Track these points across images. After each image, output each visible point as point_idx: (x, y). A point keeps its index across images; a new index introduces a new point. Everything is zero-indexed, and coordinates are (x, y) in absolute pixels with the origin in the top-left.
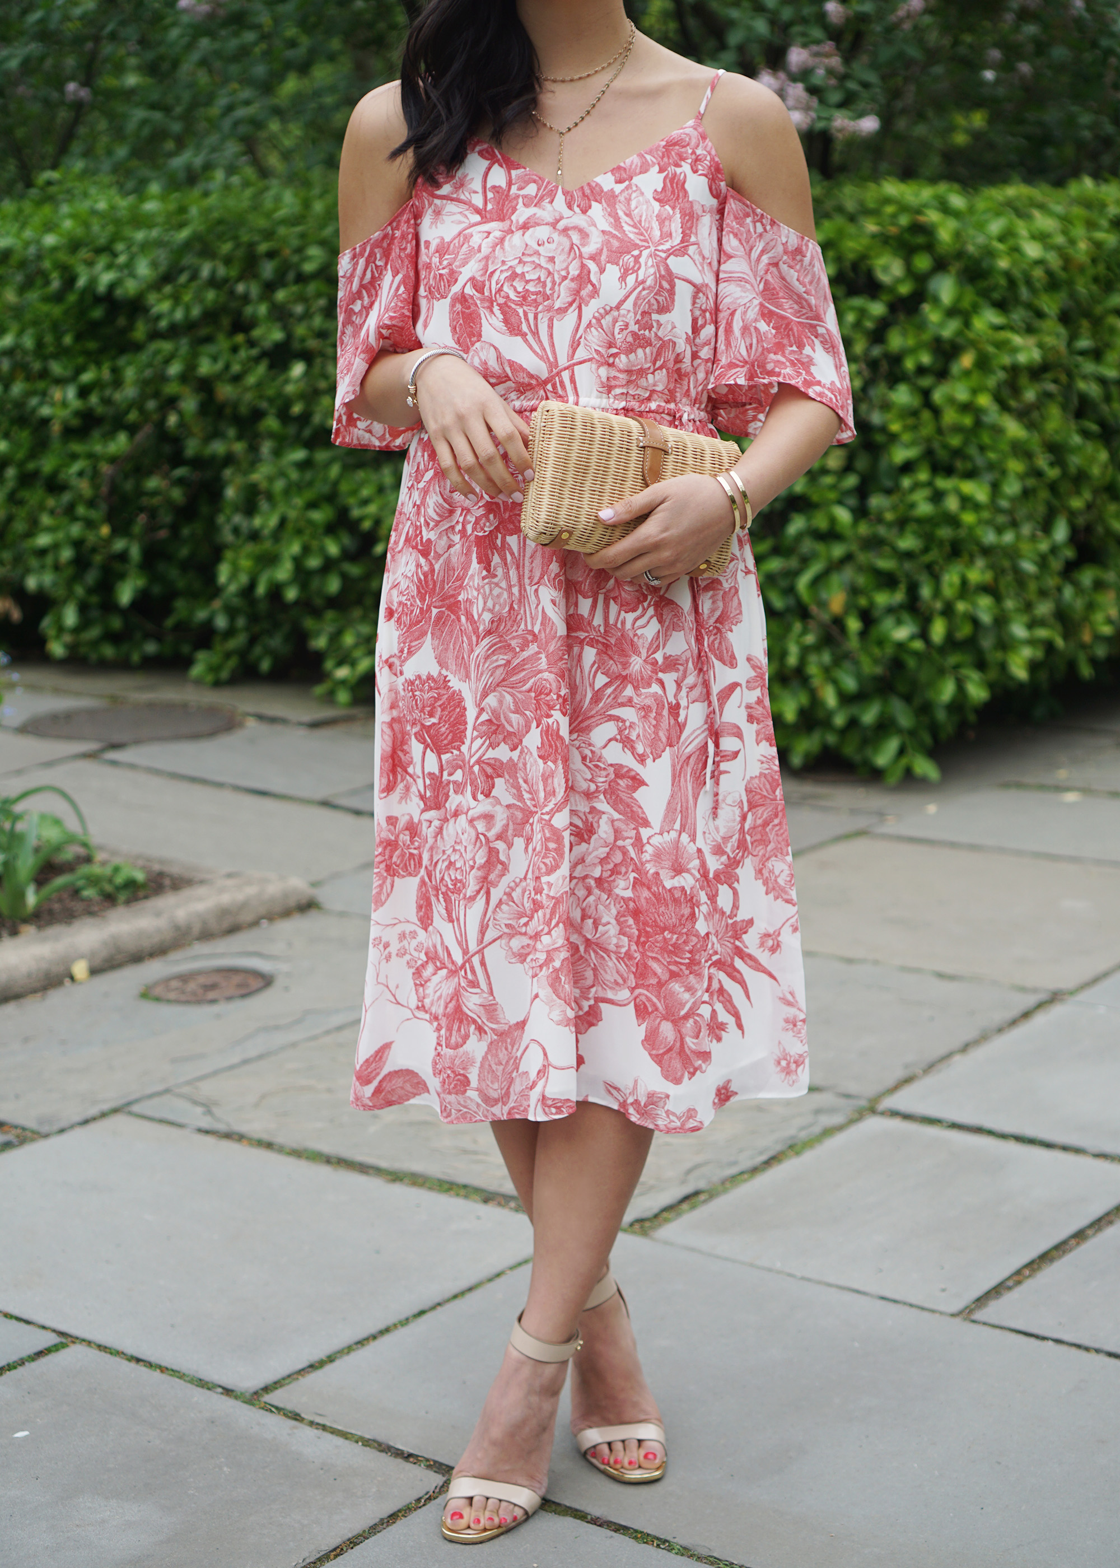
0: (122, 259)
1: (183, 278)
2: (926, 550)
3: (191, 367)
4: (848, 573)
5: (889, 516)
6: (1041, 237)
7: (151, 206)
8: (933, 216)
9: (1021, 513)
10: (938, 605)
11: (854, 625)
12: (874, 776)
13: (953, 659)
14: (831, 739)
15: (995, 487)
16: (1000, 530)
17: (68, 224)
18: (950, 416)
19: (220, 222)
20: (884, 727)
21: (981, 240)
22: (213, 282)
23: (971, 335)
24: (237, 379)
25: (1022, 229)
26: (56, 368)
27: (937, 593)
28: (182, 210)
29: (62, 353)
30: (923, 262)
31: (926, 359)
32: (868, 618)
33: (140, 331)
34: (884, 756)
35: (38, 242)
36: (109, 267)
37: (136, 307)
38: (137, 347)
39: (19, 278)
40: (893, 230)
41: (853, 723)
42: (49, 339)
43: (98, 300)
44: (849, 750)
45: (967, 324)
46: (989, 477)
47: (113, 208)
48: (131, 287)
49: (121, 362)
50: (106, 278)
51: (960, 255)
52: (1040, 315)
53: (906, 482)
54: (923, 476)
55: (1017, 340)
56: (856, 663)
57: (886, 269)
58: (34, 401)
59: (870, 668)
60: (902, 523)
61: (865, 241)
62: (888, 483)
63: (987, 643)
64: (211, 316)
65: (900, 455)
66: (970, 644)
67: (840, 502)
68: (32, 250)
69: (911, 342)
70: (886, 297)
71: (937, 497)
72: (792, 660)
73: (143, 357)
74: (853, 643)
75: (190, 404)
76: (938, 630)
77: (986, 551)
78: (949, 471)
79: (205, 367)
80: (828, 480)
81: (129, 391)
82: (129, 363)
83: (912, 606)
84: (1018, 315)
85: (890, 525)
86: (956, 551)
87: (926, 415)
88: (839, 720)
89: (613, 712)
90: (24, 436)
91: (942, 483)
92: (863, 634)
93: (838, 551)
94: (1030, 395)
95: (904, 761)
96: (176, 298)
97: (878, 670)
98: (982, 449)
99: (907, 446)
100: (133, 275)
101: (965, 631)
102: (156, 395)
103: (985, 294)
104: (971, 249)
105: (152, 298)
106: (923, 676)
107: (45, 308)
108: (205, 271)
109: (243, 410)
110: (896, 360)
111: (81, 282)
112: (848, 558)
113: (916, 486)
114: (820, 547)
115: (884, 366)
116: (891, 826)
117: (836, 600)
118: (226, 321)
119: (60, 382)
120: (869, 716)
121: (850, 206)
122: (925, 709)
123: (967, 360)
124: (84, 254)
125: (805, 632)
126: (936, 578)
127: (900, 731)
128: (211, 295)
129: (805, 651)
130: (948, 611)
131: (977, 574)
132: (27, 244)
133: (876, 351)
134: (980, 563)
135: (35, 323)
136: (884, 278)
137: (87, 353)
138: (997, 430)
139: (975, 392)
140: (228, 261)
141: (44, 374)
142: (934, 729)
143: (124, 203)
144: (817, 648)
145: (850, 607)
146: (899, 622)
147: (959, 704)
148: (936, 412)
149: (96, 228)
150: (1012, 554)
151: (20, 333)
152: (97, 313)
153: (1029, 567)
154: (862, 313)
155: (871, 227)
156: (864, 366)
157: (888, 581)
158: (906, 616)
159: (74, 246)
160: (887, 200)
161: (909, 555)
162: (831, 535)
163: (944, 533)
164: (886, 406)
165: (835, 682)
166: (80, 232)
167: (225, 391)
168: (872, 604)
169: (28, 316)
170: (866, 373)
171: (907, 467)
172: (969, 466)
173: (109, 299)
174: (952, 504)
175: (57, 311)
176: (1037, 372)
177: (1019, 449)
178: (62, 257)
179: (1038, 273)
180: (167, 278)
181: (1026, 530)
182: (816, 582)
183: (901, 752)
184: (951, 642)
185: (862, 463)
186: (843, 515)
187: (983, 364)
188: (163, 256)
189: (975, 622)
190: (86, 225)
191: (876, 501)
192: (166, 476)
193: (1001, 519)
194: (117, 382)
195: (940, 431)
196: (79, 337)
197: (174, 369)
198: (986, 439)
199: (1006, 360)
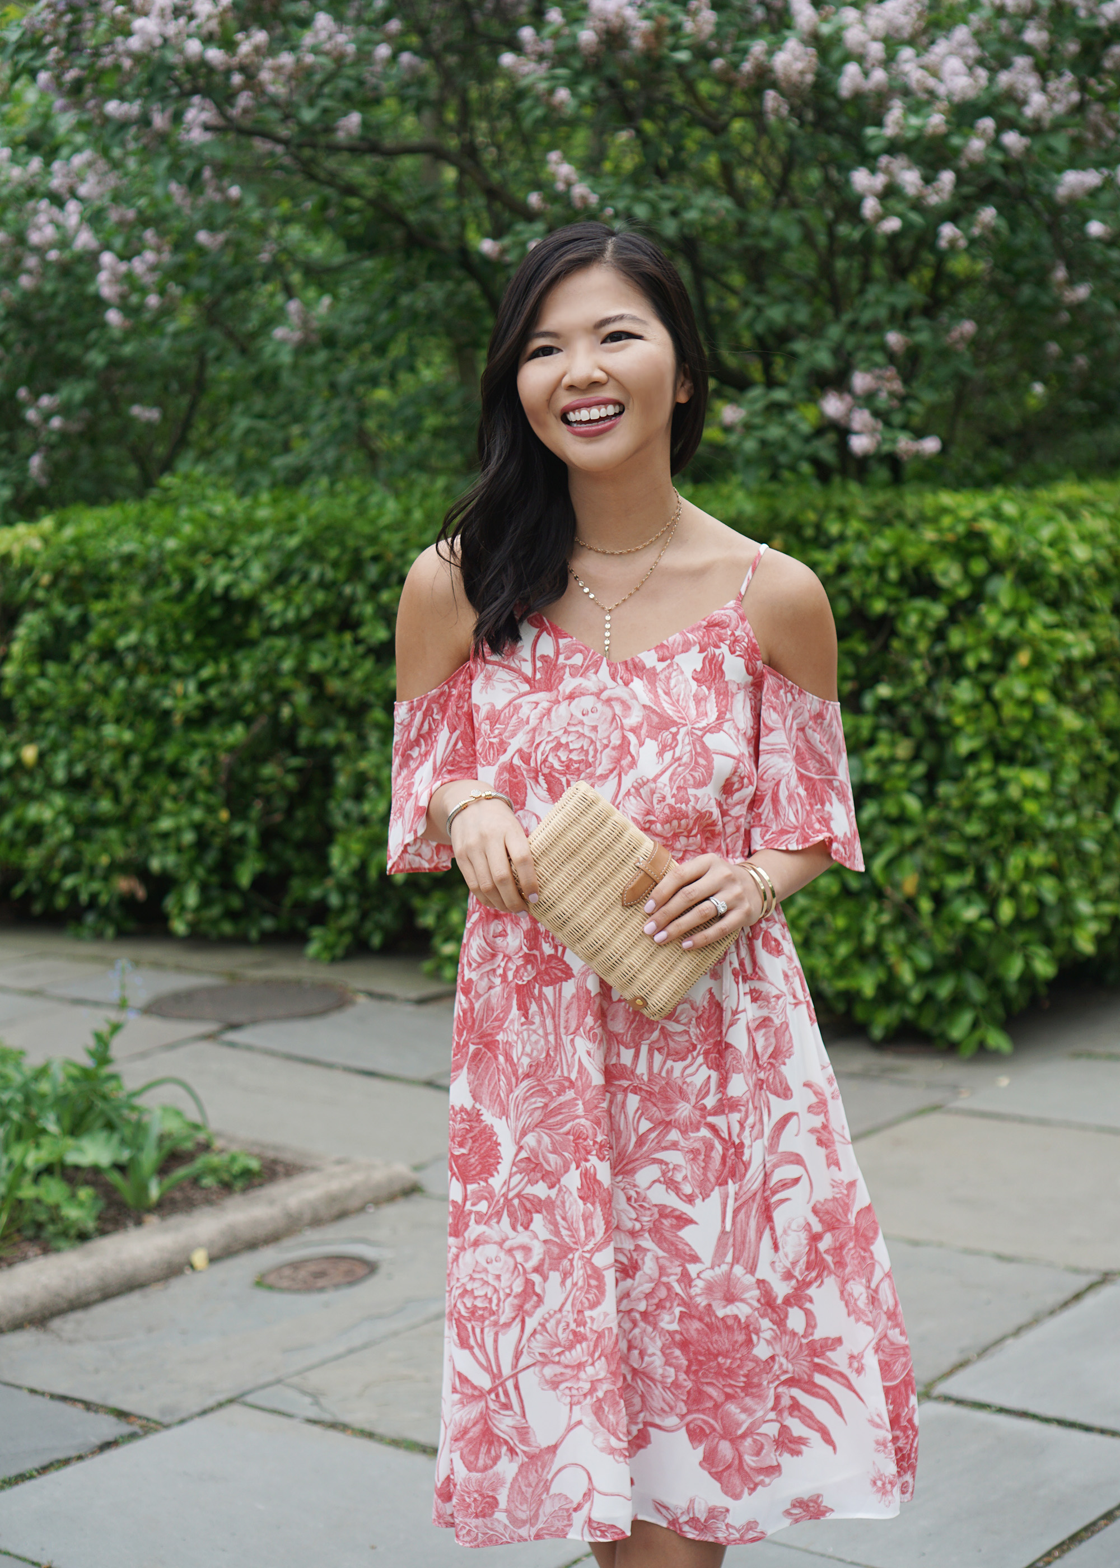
0: (237, 562)
1: (294, 580)
2: (991, 834)
3: (302, 663)
4: (920, 856)
5: (956, 803)
6: (1091, 539)
7: (263, 513)
8: (987, 525)
9: (1081, 796)
10: (1005, 887)
11: (926, 905)
12: (951, 1049)
13: (1021, 937)
14: (909, 1013)
15: (1054, 776)
16: (1060, 815)
17: (187, 529)
18: (1009, 710)
19: (328, 528)
20: (958, 1001)
21: (1032, 545)
22: (323, 584)
23: (1026, 634)
24: (345, 674)
25: (1071, 531)
26: (178, 663)
27: (1003, 875)
28: (292, 517)
29: (182, 649)
30: (979, 567)
31: (986, 655)
32: (939, 899)
33: (254, 629)
34: (959, 1028)
35: (160, 545)
36: (225, 570)
37: (251, 606)
38: (252, 644)
39: (142, 579)
40: (949, 537)
41: (929, 997)
42: (170, 636)
43: (215, 600)
44: (926, 1022)
45: (1022, 624)
46: (1048, 766)
47: (229, 511)
48: (246, 589)
49: (238, 656)
50: (222, 580)
51: (1013, 560)
52: (1092, 609)
53: (971, 771)
54: (986, 765)
55: (1069, 637)
56: (929, 941)
57: (945, 574)
58: (157, 694)
59: (942, 945)
60: (969, 809)
61: (925, 548)
62: (954, 771)
63: (1053, 920)
64: (321, 614)
65: (964, 746)
66: (1037, 922)
67: (910, 790)
68: (154, 555)
69: (970, 640)
70: (946, 600)
71: (1000, 785)
72: (869, 938)
73: (258, 653)
74: (926, 923)
75: (302, 697)
76: (1006, 911)
77: (1049, 835)
78: (1010, 759)
79: (316, 663)
80: (898, 769)
81: (245, 685)
82: (246, 658)
83: (980, 886)
84: (1071, 613)
85: (957, 812)
86: (1021, 835)
87: (987, 709)
88: (916, 995)
89: (657, 1156)
90: (149, 728)
91: (1004, 772)
92: (936, 913)
93: (909, 835)
94: (1085, 685)
95: (977, 1035)
96: (288, 599)
97: (951, 948)
98: (1041, 739)
99: (971, 737)
100: (247, 577)
101: (1031, 911)
102: (271, 688)
103: (1038, 595)
104: (1023, 554)
105: (265, 599)
106: (993, 953)
107: (167, 607)
108: (315, 573)
109: (352, 702)
110: (957, 657)
111: (200, 584)
112: (918, 842)
113: (979, 775)
114: (892, 832)
115: (946, 664)
116: (965, 1101)
117: (909, 882)
118: (334, 620)
119: (180, 676)
120: (944, 990)
121: (910, 514)
122: (996, 984)
123: (1024, 657)
124: (203, 557)
125: (880, 911)
126: (1002, 863)
127: (974, 1006)
128: (320, 596)
129: (881, 930)
130: (1013, 893)
131: (1040, 856)
132: (149, 548)
133: (939, 649)
134: (1043, 846)
135: (158, 621)
136: (943, 582)
137: (206, 649)
138: (1054, 722)
139: (1032, 687)
140: (335, 564)
141: (166, 668)
142: (1006, 1002)
143: (239, 507)
144: (893, 926)
145: (921, 888)
146: (969, 902)
147: (1028, 978)
148: (996, 705)
149: (213, 532)
150: (1074, 835)
151: (144, 631)
152: (215, 612)
153: (1090, 846)
154: (924, 614)
155: (930, 534)
156: (927, 662)
157: (956, 864)
158: (975, 896)
159: (193, 549)
160: (944, 511)
161: (974, 840)
162: (901, 820)
163: (1008, 818)
164: (949, 700)
165: (910, 959)
166: (198, 536)
167: (335, 685)
168: (942, 887)
169: (151, 615)
170: (930, 669)
171: (973, 757)
172: (1029, 755)
173: (225, 598)
174: (1014, 792)
175: (177, 610)
176: (1090, 664)
177: (1078, 739)
178: (182, 560)
179: (1089, 572)
180: (281, 578)
181: (1088, 811)
182: (891, 864)
183: (975, 1025)
184: (1018, 922)
185: (929, 752)
186: (913, 804)
187: (1038, 661)
188: (274, 558)
189: (1040, 902)
190: (205, 529)
191: (944, 789)
192: (282, 764)
193: (1061, 804)
194: (234, 676)
195: (1000, 722)
196: (198, 635)
197: (287, 665)
198: (1044, 729)
199: (1060, 655)
